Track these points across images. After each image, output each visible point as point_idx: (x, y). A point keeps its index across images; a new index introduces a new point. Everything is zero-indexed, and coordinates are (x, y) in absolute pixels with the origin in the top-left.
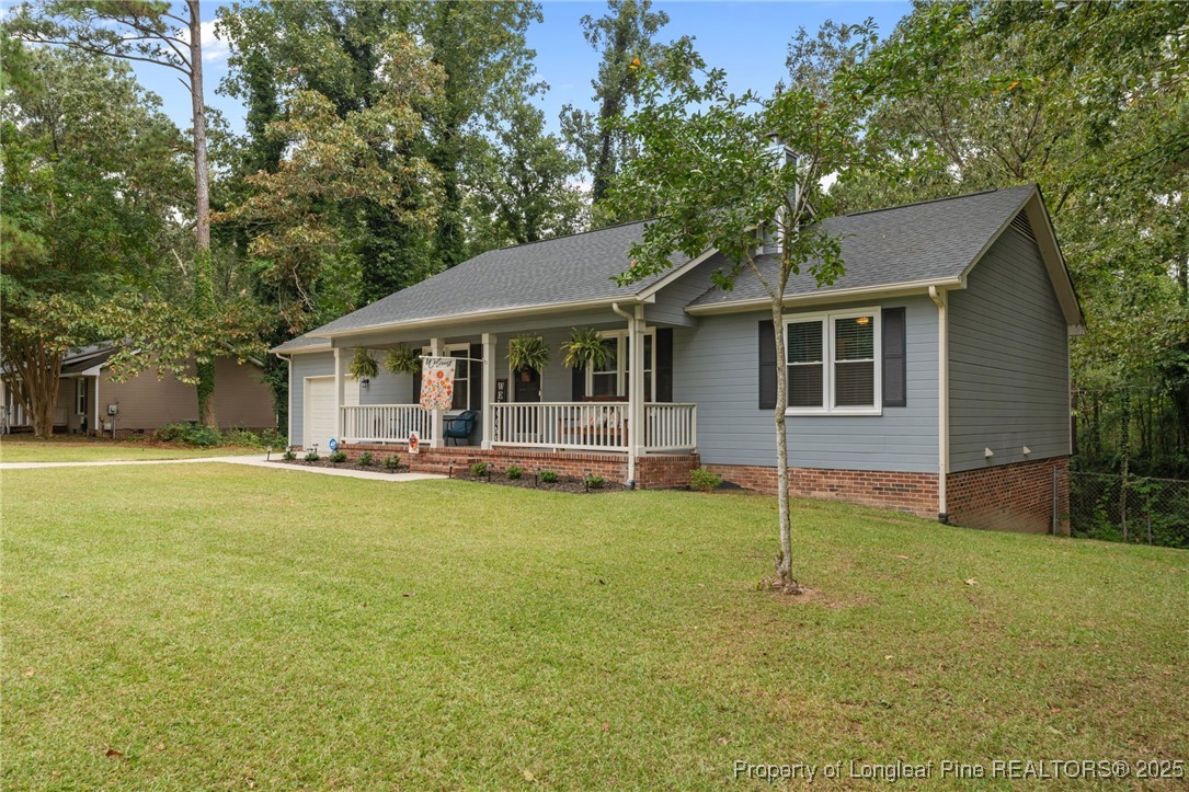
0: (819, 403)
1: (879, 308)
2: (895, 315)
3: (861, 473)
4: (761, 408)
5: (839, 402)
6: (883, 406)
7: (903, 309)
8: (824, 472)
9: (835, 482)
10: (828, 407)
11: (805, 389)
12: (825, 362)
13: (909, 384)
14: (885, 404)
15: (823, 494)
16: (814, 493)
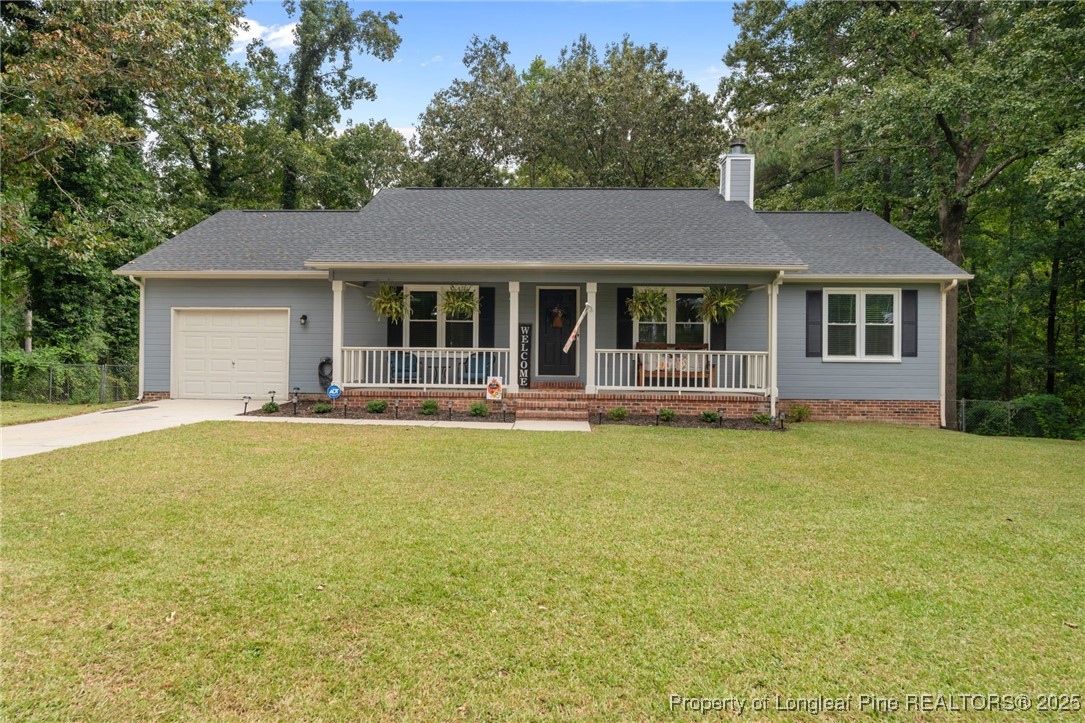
0: (853, 353)
1: (900, 290)
2: (910, 295)
3: (885, 402)
4: (807, 356)
5: (869, 352)
6: (903, 355)
7: (916, 291)
8: (857, 402)
9: (865, 409)
10: (861, 356)
11: (842, 343)
12: (857, 323)
13: (919, 342)
14: (904, 355)
15: (857, 418)
16: (849, 418)
